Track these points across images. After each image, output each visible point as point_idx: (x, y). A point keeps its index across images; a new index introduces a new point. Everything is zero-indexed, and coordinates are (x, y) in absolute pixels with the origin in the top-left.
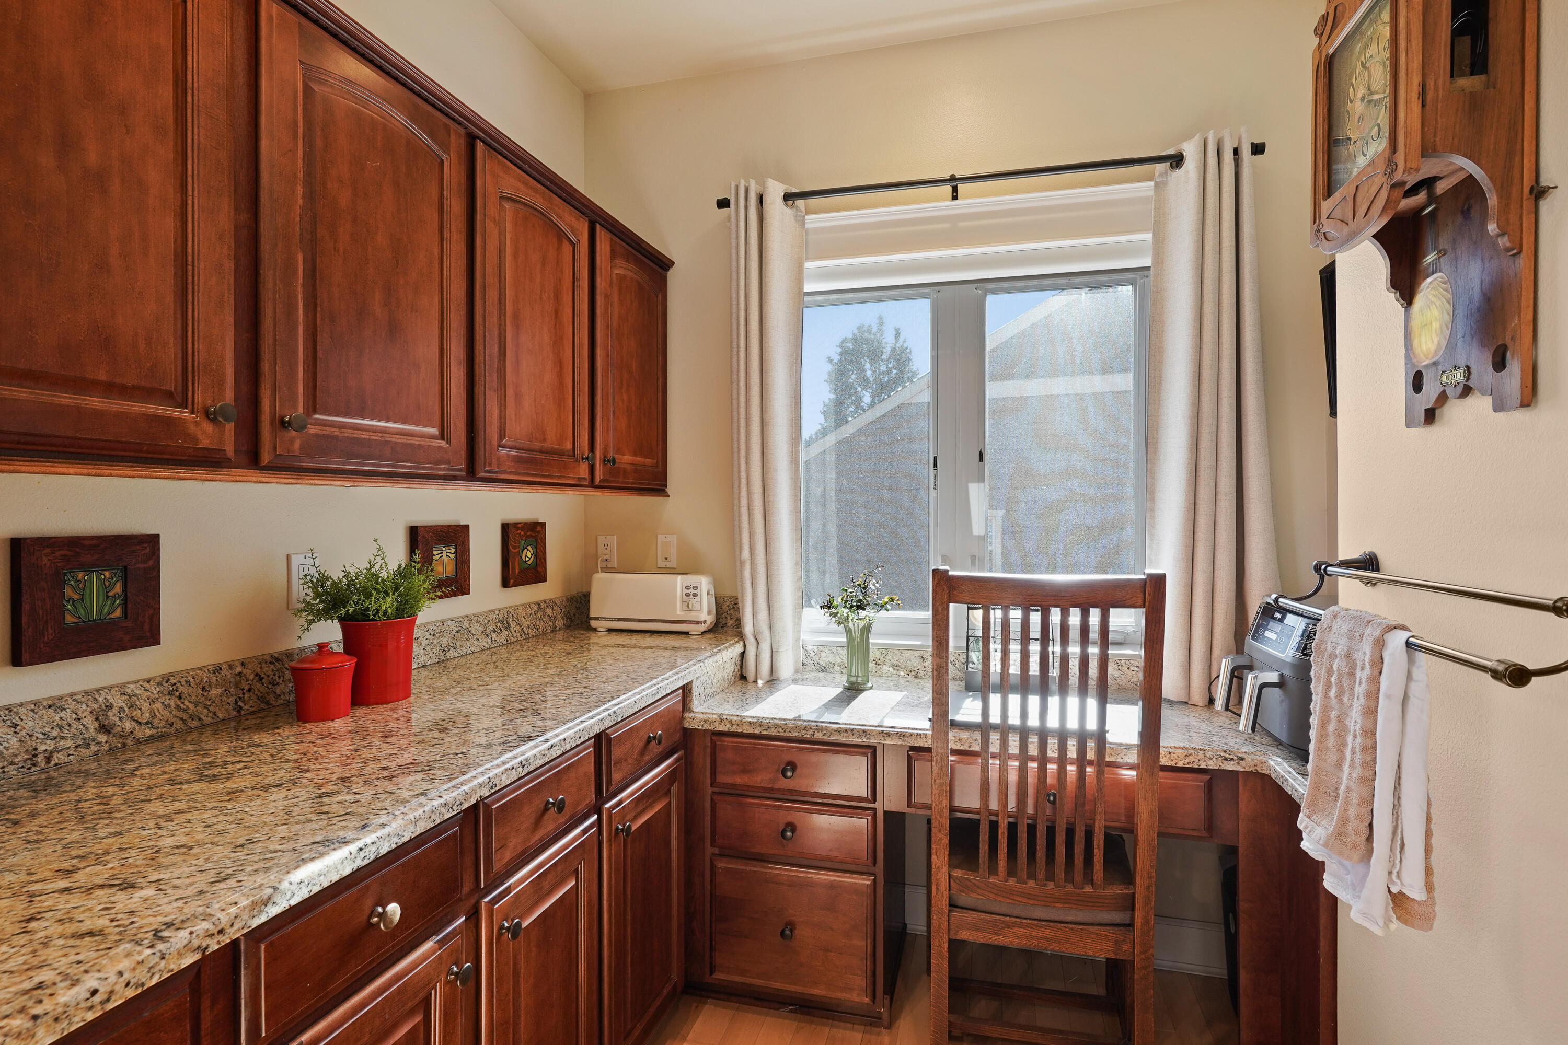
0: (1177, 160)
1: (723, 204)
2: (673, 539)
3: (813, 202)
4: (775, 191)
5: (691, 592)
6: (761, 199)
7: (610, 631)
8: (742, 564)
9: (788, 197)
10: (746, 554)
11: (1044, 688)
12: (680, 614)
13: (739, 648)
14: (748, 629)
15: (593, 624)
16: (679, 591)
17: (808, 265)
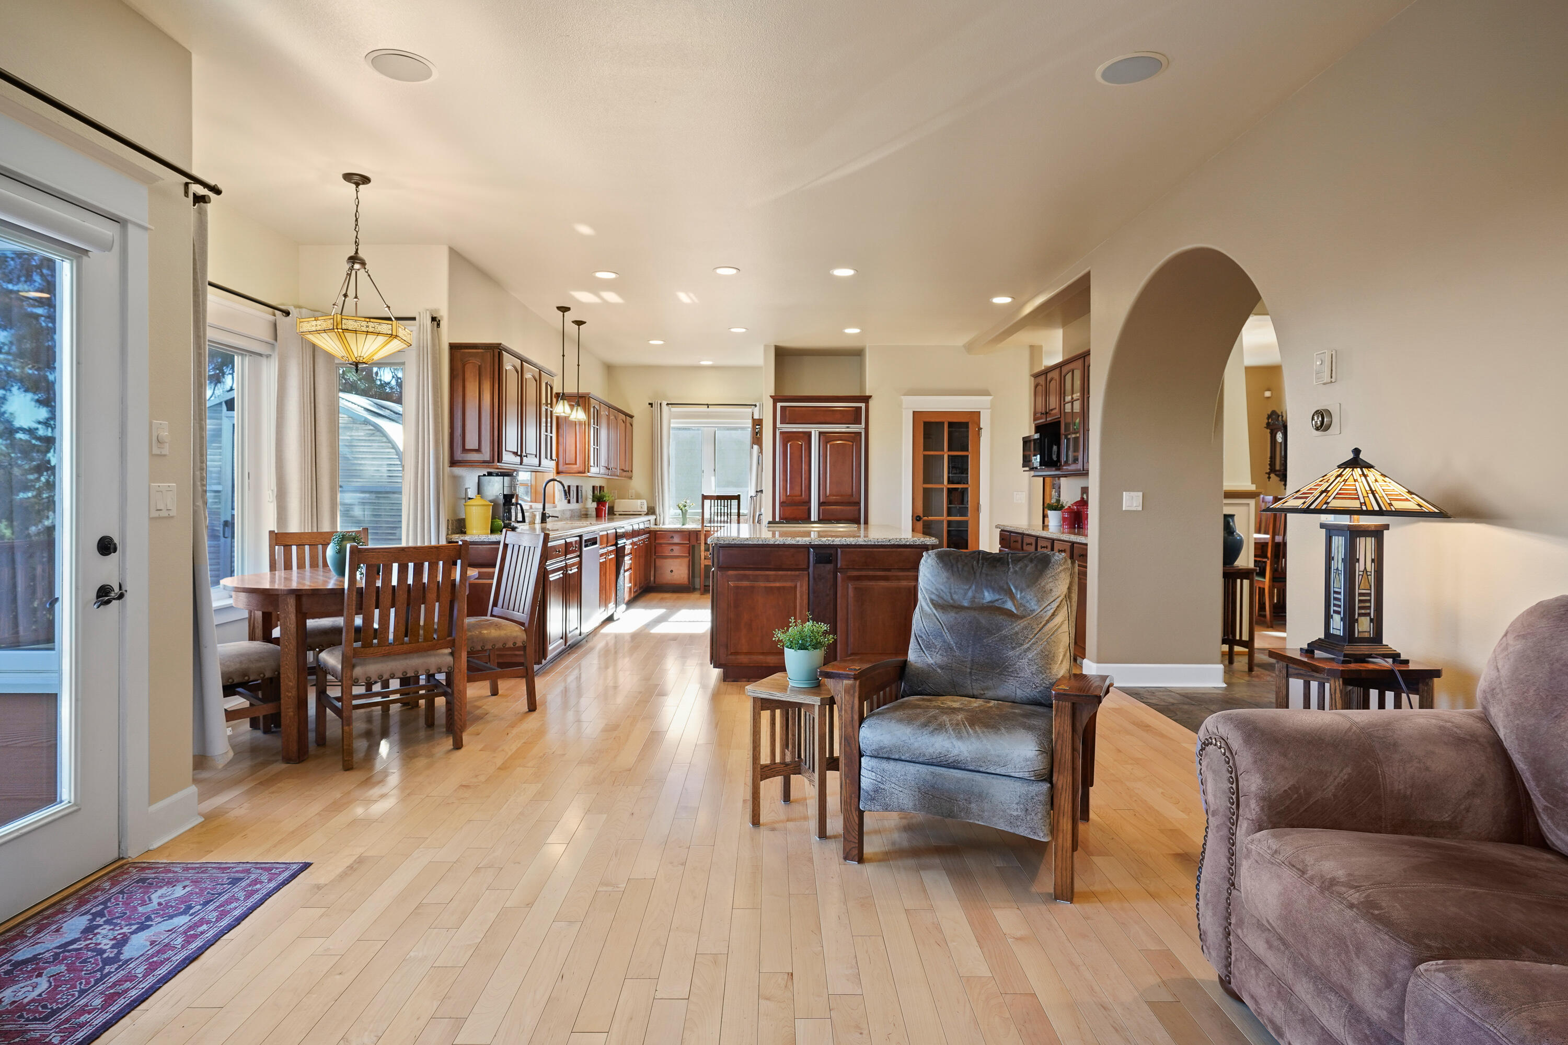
0: (755, 406)
1: (651, 404)
2: (633, 491)
3: (673, 406)
4: (664, 404)
5: (642, 504)
6: (661, 404)
7: (620, 515)
8: (656, 497)
9: (668, 404)
10: (657, 494)
11: (727, 523)
12: (639, 510)
13: (654, 517)
14: (657, 513)
15: (615, 513)
16: (639, 504)
17: (672, 420)
